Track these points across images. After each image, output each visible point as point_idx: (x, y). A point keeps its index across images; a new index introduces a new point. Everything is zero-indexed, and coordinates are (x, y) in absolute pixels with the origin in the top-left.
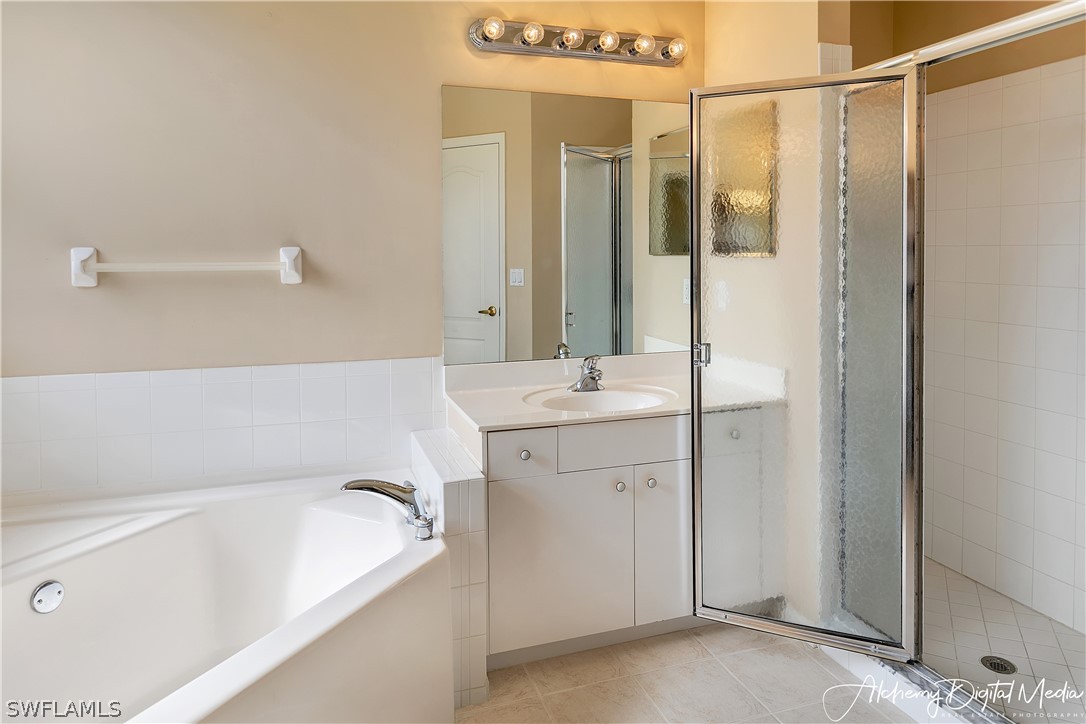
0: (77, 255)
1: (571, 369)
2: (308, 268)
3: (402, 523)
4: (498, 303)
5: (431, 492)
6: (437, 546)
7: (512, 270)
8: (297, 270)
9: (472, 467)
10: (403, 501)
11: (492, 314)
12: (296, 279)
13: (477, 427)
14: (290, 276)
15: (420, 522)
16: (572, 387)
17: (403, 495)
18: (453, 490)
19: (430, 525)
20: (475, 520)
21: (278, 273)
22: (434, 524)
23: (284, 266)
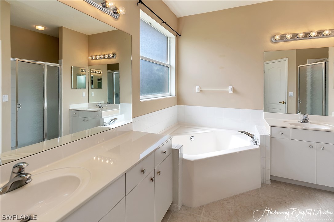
0: (197, 87)
1: (301, 117)
2: (234, 90)
3: (251, 141)
4: (285, 100)
5: (257, 137)
6: (258, 147)
7: (289, 92)
8: (232, 90)
9: (268, 133)
10: (251, 137)
11: (283, 103)
12: (232, 92)
13: (269, 125)
14: (230, 92)
15: (254, 141)
16: (300, 121)
17: (251, 136)
18: (262, 137)
19: (256, 142)
20: (267, 144)
21: (228, 91)
22: (257, 143)
23: (229, 90)
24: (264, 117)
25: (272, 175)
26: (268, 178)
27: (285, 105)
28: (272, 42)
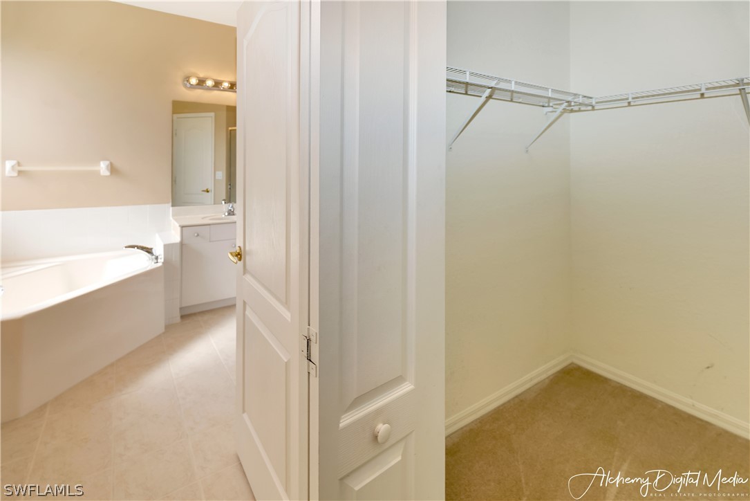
0: (11, 163)
1: (225, 207)
2: (113, 169)
4: (210, 186)
5: (159, 251)
6: (160, 264)
7: (217, 173)
8: (108, 170)
9: (176, 238)
10: (149, 252)
11: (208, 192)
12: (108, 173)
13: (178, 226)
14: (105, 172)
15: (153, 257)
18: (167, 247)
19: (157, 258)
20: (176, 257)
21: (99, 171)
22: (159, 260)
23: (103, 168)
24: (173, 216)
25: (183, 306)
26: (177, 314)
27: (211, 195)
28: (185, 86)
